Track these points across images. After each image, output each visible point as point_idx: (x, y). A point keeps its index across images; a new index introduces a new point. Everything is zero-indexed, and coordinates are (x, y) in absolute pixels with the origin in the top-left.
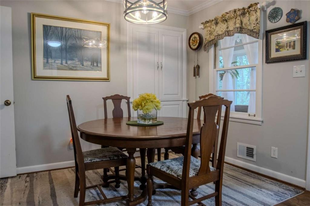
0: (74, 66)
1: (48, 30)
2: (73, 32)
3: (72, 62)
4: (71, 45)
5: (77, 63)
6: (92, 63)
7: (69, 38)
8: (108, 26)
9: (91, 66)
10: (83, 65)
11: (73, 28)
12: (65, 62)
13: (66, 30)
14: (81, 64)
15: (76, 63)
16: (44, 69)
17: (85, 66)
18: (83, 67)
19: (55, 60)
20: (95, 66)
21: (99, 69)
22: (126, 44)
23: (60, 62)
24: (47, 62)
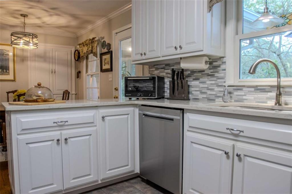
6: (3, 70)
9: (2, 72)
20: (5, 72)
21: (7, 74)
22: (27, 57)
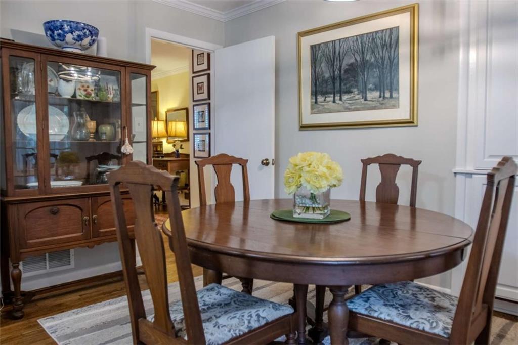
0: (352, 103)
1: (317, 52)
2: (351, 43)
3: (349, 96)
4: (347, 67)
5: (357, 97)
6: (382, 94)
7: (345, 54)
8: (413, 10)
9: (380, 99)
10: (366, 100)
11: (350, 37)
12: (339, 98)
13: (340, 43)
14: (363, 98)
15: (354, 96)
16: (311, 114)
17: (370, 101)
18: (366, 102)
19: (326, 97)
20: (387, 98)
21: (394, 102)
23: (332, 99)
24: (316, 102)
